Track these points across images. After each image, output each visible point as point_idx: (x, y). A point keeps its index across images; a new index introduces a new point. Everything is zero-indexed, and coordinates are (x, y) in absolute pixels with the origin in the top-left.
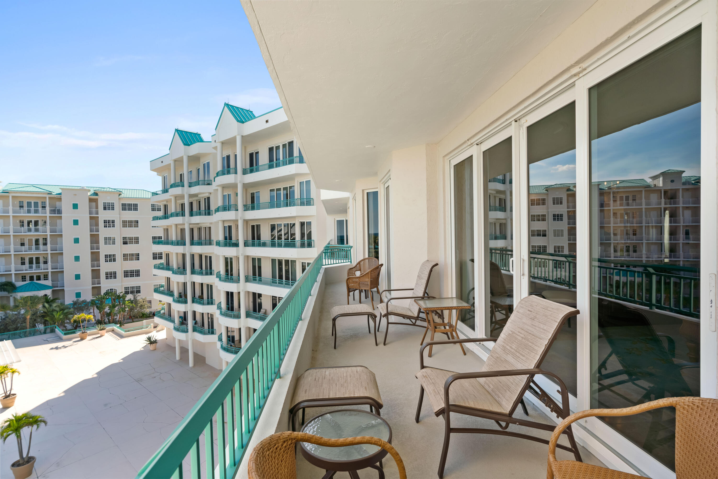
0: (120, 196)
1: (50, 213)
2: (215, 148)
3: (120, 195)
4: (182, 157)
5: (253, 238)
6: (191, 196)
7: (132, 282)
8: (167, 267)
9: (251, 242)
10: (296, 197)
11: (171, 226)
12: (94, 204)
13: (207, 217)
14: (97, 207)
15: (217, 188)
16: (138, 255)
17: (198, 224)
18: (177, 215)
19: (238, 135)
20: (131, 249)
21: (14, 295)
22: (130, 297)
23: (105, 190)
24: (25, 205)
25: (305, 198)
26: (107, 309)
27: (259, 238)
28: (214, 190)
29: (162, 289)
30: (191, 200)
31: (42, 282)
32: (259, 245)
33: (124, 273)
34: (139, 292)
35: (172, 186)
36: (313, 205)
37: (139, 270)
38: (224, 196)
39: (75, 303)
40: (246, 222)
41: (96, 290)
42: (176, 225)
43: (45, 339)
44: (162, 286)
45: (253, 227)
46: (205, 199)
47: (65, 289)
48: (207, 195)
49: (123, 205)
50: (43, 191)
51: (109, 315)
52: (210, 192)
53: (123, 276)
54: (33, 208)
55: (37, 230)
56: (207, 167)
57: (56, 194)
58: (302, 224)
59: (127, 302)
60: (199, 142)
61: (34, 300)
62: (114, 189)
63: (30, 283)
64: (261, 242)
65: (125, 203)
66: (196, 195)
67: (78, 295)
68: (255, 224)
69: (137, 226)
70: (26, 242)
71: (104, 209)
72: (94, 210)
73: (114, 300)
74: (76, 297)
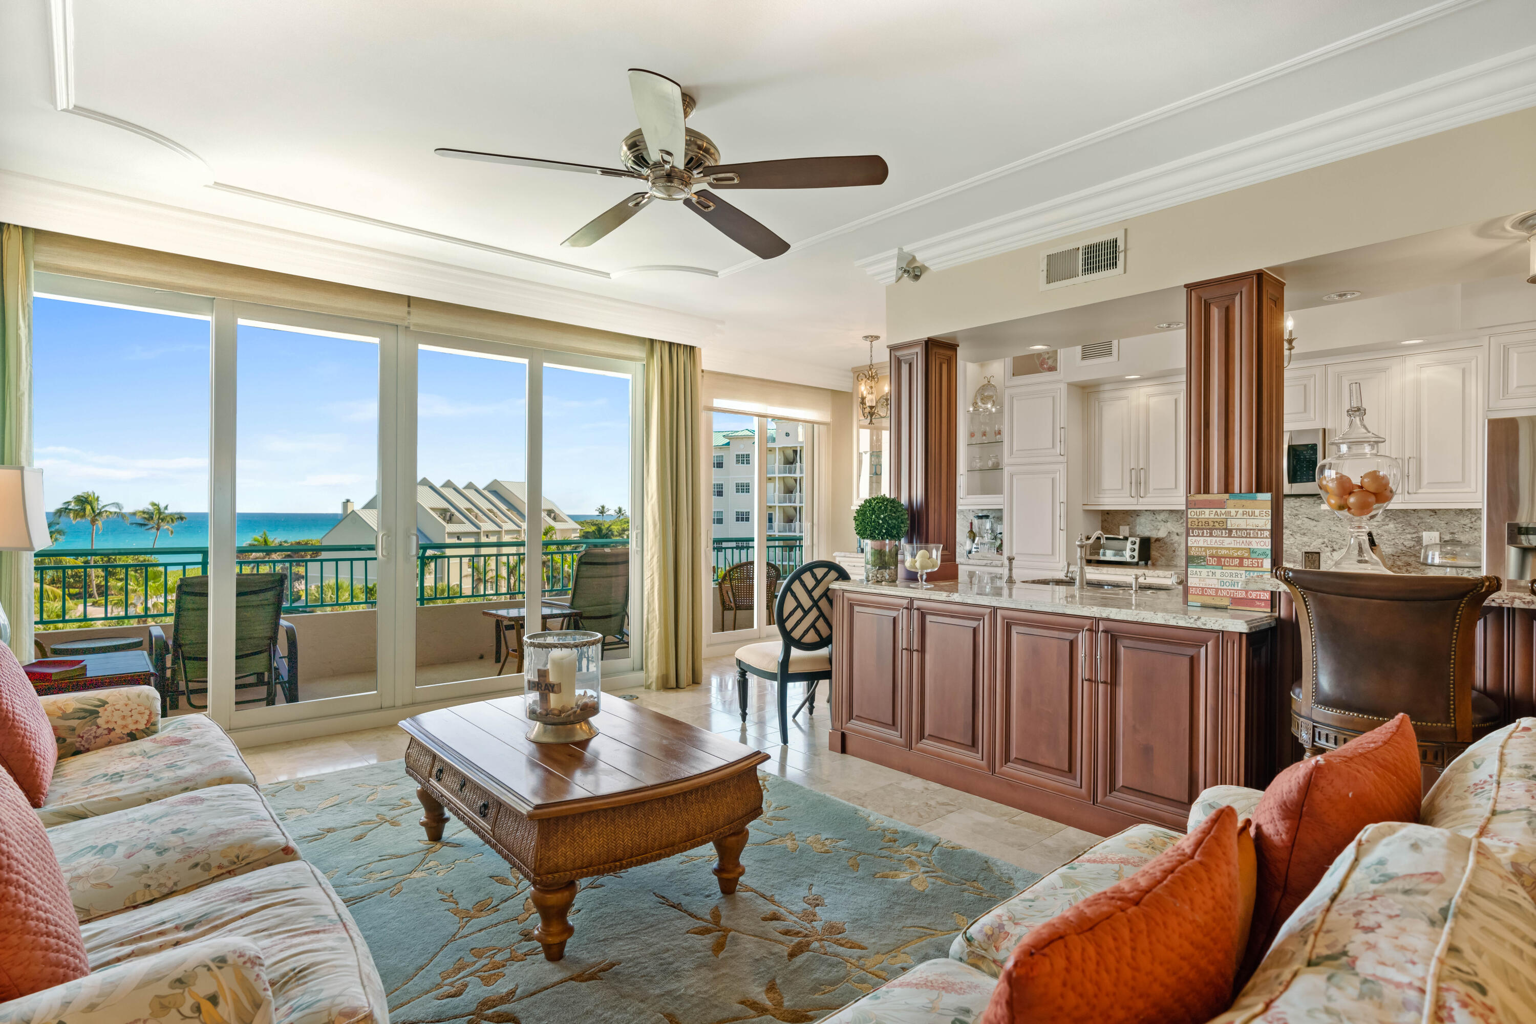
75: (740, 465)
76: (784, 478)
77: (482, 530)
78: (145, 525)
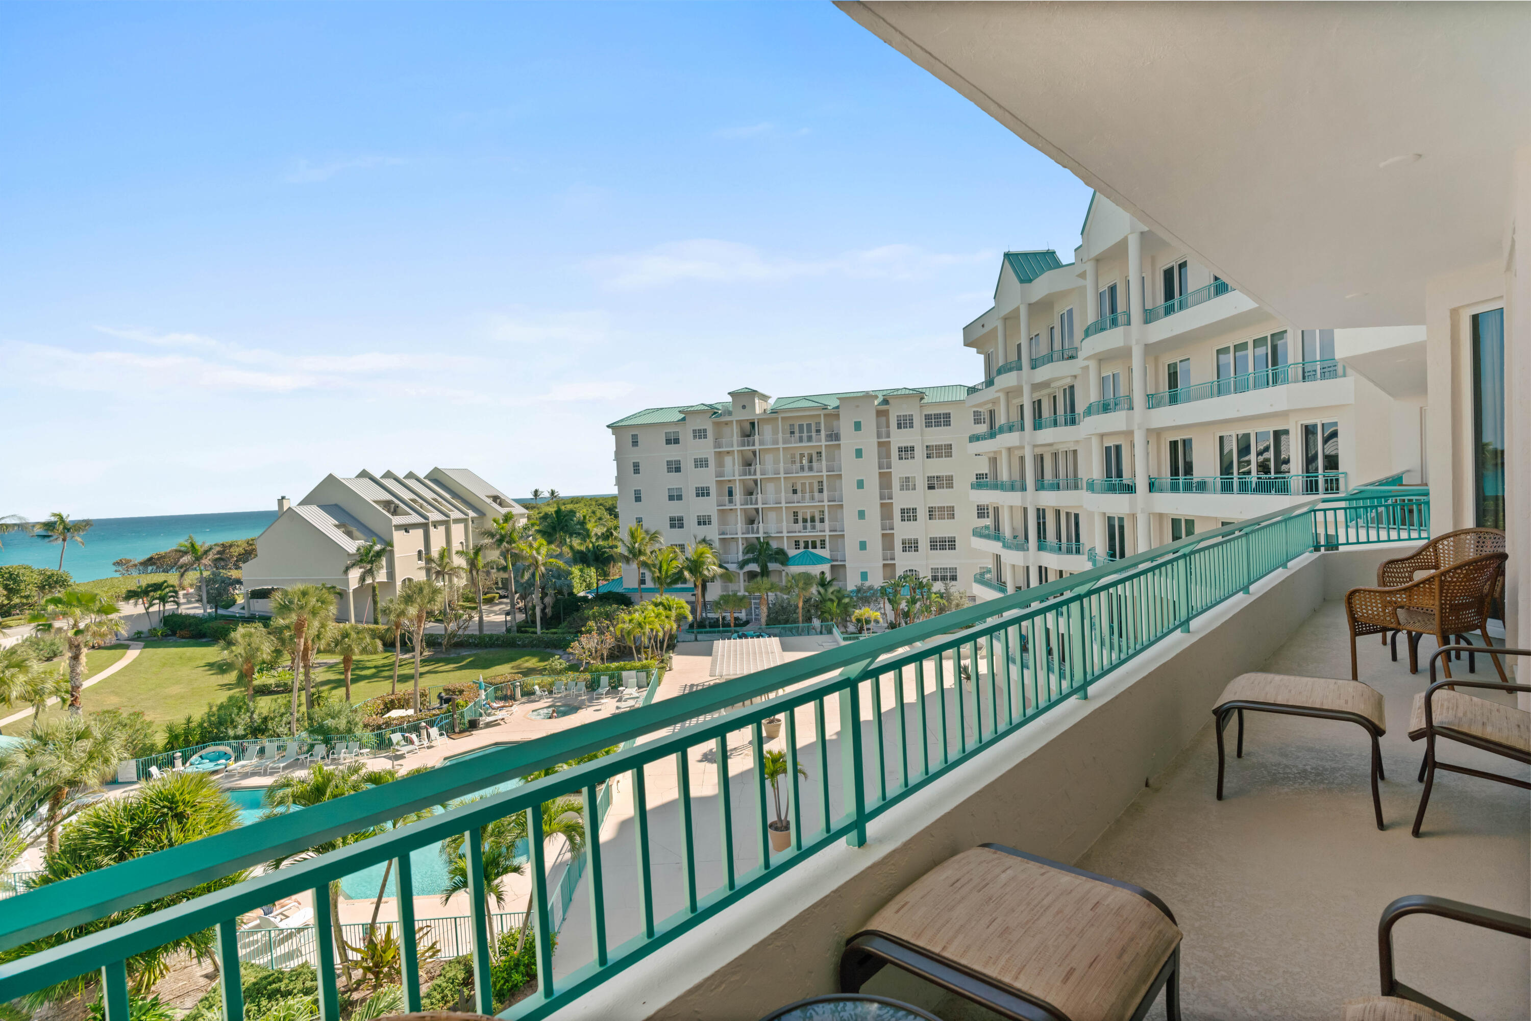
0: (922, 402)
1: (827, 441)
2: (1083, 275)
3: (922, 399)
4: (1018, 309)
5: (1175, 472)
6: (1035, 387)
7: (944, 559)
8: (996, 534)
9: (1169, 480)
10: (1290, 360)
11: (1001, 452)
12: (883, 419)
13: (1070, 428)
14: (888, 426)
15: (1086, 363)
16: (952, 509)
17: (1051, 445)
18: (1010, 429)
19: (1131, 233)
20: (939, 497)
21: (786, 569)
22: (938, 586)
23: (899, 393)
24: (797, 429)
25: (1318, 358)
26: (903, 605)
27: (1189, 470)
28: (1082, 368)
29: (988, 576)
30: (1036, 396)
31: (818, 551)
32: (1188, 488)
33: (931, 542)
34: (954, 578)
35: (1000, 372)
36: (1345, 375)
37: (955, 537)
38: (1103, 381)
39: (859, 590)
40: (1155, 433)
41: (889, 568)
42: (1009, 449)
43: (820, 643)
44: (989, 571)
45: (1174, 445)
46: (1065, 390)
47: (847, 564)
48: (1068, 382)
49: (928, 417)
50: (816, 404)
51: (906, 615)
52: (1074, 374)
53: (929, 547)
54: (805, 435)
55: (811, 469)
56: (1068, 319)
57: (833, 408)
58: (1309, 431)
59: (933, 596)
60: (1051, 268)
61: (807, 579)
62: (913, 390)
63: (805, 552)
64: (1195, 480)
65: (929, 413)
66: (1046, 384)
67: (864, 576)
68: (1178, 438)
69: (949, 455)
70: (799, 488)
71: (898, 428)
72: (884, 430)
73: (914, 589)
74: (862, 580)
75: (697, 440)
76: (742, 451)
77: (430, 520)
78: (49, 536)
